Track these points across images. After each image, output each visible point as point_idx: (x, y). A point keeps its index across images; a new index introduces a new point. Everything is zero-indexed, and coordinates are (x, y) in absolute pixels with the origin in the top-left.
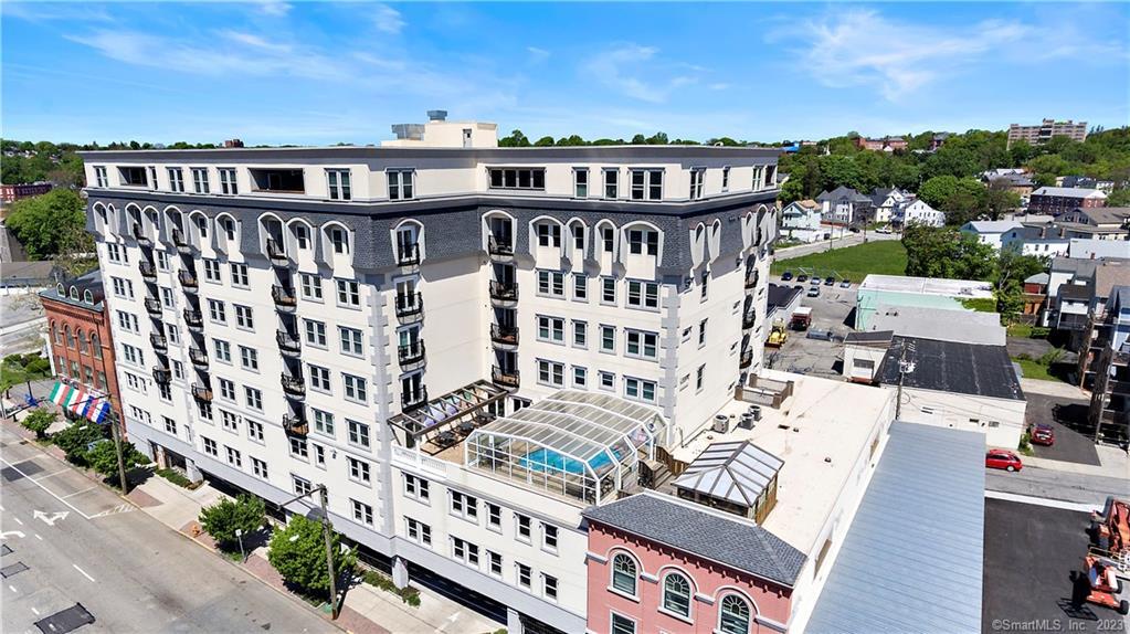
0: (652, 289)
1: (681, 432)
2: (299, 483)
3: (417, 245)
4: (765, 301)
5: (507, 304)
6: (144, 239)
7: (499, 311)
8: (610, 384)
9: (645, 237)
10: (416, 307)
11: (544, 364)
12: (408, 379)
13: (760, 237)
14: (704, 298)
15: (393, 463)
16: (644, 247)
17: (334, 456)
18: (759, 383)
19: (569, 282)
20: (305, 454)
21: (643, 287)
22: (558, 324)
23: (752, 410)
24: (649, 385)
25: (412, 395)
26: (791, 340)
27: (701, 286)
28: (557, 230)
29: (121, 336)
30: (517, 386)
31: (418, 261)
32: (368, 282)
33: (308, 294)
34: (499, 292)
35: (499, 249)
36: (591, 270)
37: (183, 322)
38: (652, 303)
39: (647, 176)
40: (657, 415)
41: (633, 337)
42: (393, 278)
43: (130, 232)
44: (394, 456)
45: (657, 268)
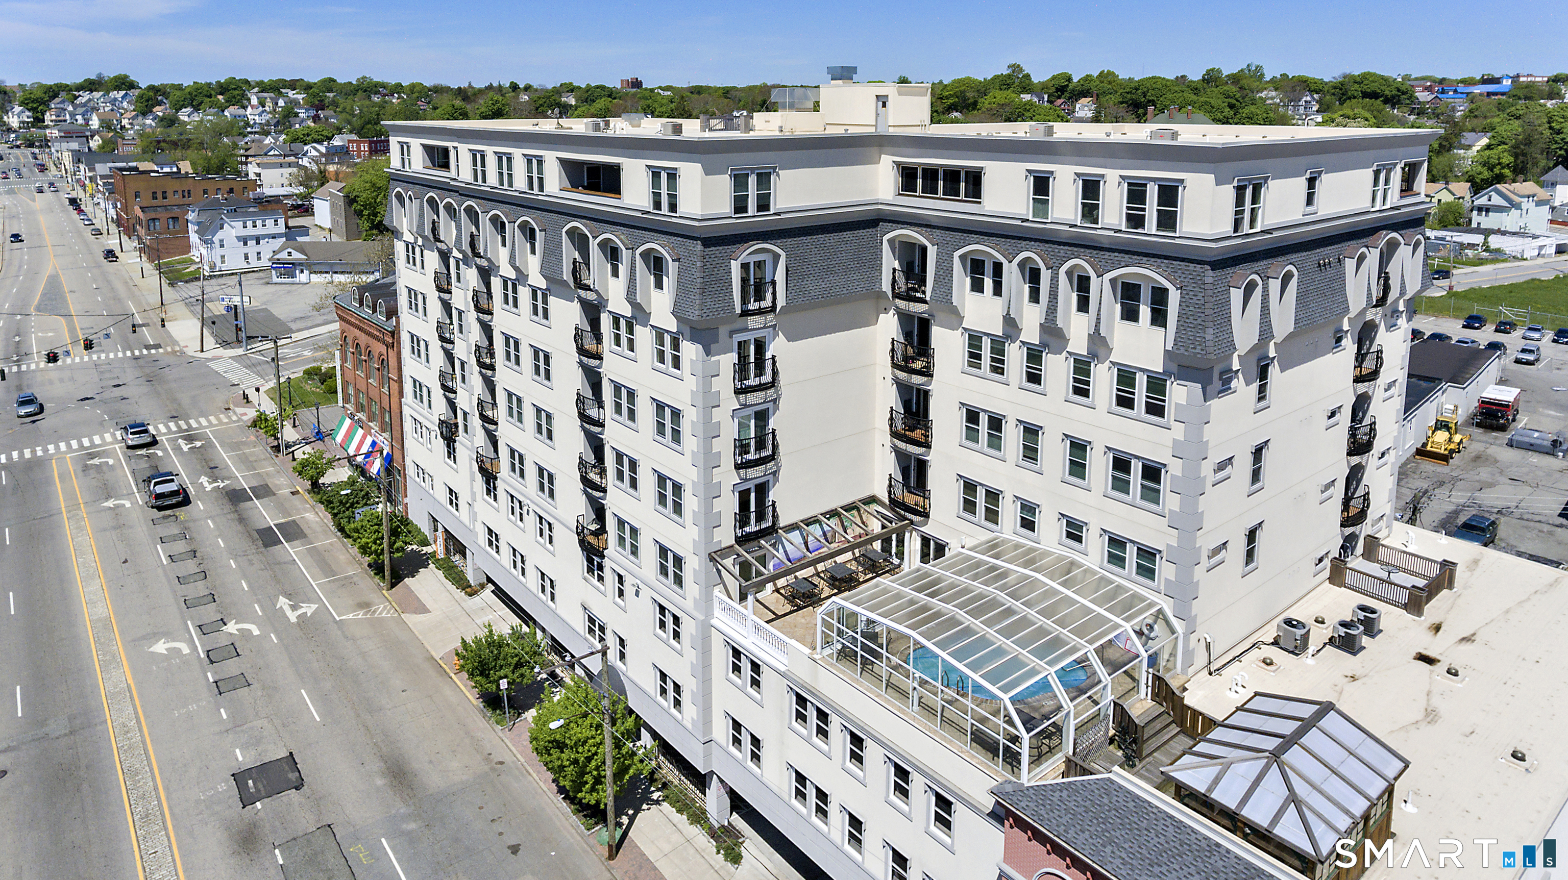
0: (1157, 385)
1: (1208, 646)
2: (592, 620)
3: (774, 283)
4: (1398, 402)
5: (917, 380)
6: (441, 242)
7: (903, 389)
8: (1079, 539)
9: (1146, 294)
10: (767, 378)
11: (970, 487)
12: (748, 491)
13: (1386, 289)
14: (1263, 404)
15: (714, 622)
16: (1145, 312)
17: (637, 594)
18: (1382, 553)
19: (1015, 357)
20: (601, 578)
21: (1141, 381)
22: (996, 423)
23: (1362, 615)
24: (1147, 554)
25: (753, 516)
26: (1475, 447)
27: (1255, 386)
28: (998, 269)
29: (412, 367)
30: (926, 515)
31: (773, 308)
32: (693, 339)
33: (618, 344)
34: (906, 358)
35: (909, 289)
36: (1052, 341)
37: (473, 360)
38: (1155, 409)
39: (1152, 192)
40: (1160, 611)
41: (1121, 464)
42: (732, 333)
43: (428, 232)
44: (717, 612)
45: (1166, 351)
